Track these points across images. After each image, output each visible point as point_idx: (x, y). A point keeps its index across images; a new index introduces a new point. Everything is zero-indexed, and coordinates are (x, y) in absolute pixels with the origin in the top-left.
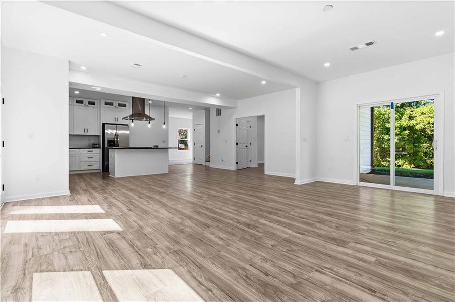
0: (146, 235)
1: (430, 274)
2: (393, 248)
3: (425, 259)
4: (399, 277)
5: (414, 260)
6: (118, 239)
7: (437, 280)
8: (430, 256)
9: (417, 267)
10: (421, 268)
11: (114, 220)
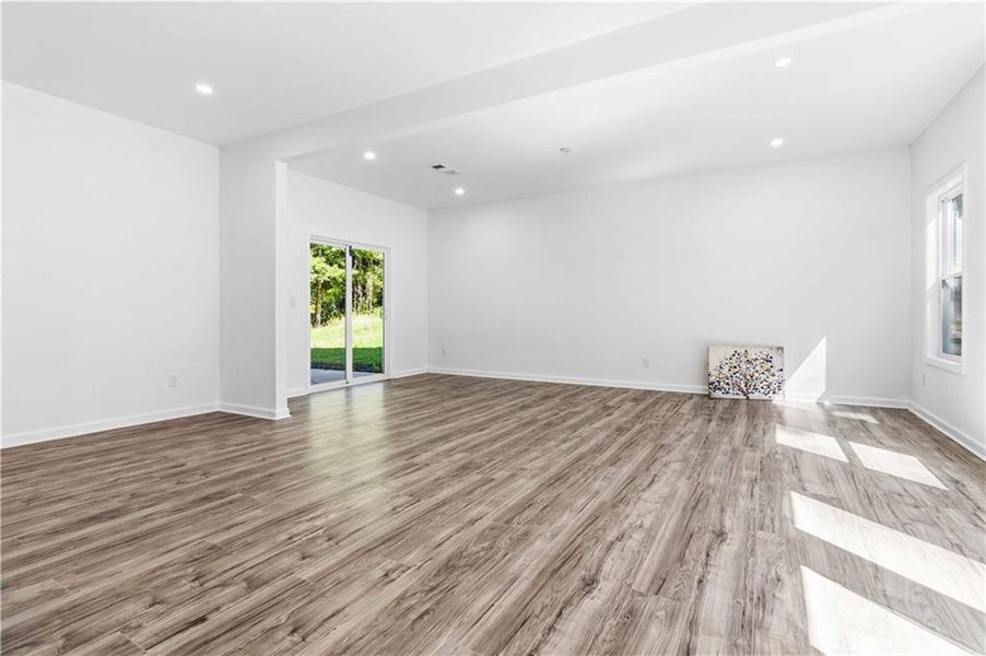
0: (761, 470)
6: (810, 482)
11: (793, 522)
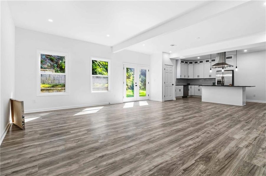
1: (51, 138)
2: (72, 139)
3: (56, 142)
4: (58, 132)
5: (60, 140)
7: (48, 137)
8: (56, 145)
9: (56, 137)
10: (55, 138)
